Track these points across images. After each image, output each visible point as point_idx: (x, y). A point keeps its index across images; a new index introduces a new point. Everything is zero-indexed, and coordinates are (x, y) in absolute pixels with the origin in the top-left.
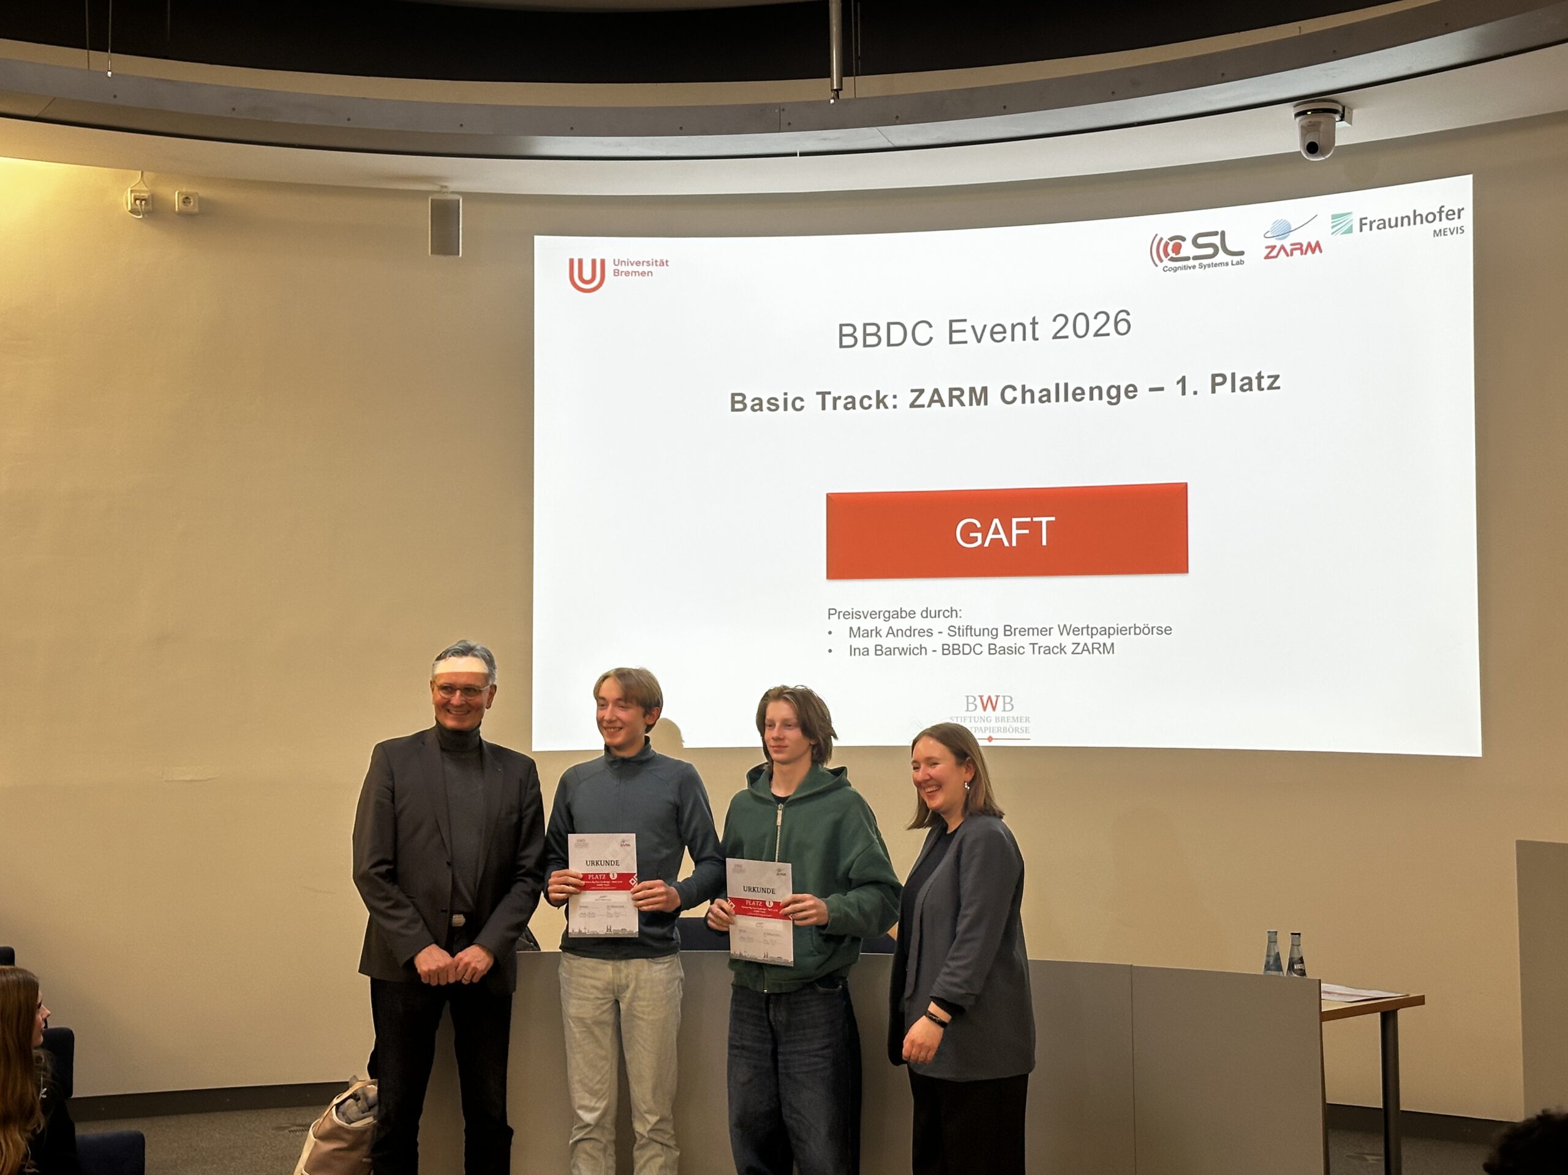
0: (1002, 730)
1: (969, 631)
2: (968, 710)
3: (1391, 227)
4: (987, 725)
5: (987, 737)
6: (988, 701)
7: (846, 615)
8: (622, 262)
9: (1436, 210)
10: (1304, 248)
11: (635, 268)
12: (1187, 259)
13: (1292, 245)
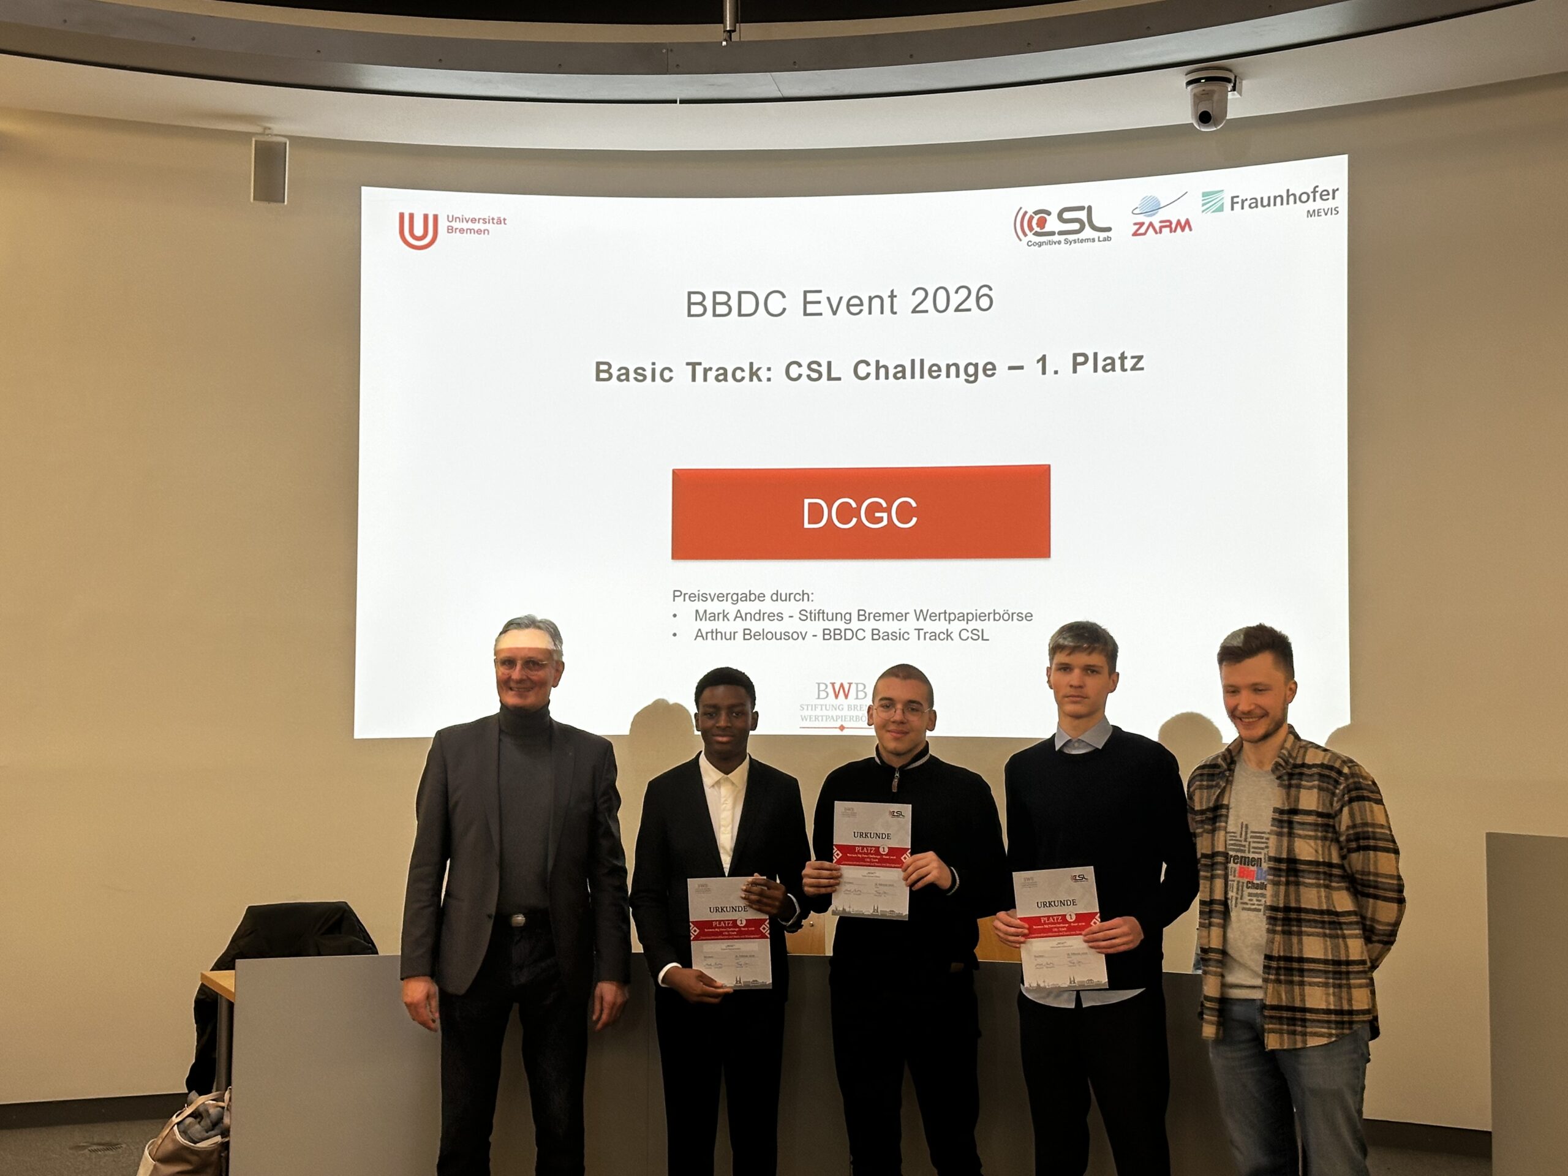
0: (854, 719)
1: (821, 615)
2: (819, 698)
3: (1263, 206)
4: (838, 713)
5: (838, 726)
6: (840, 689)
7: (692, 597)
8: (456, 218)
9: (1310, 190)
10: (1173, 226)
11: (470, 225)
13: (1161, 222)
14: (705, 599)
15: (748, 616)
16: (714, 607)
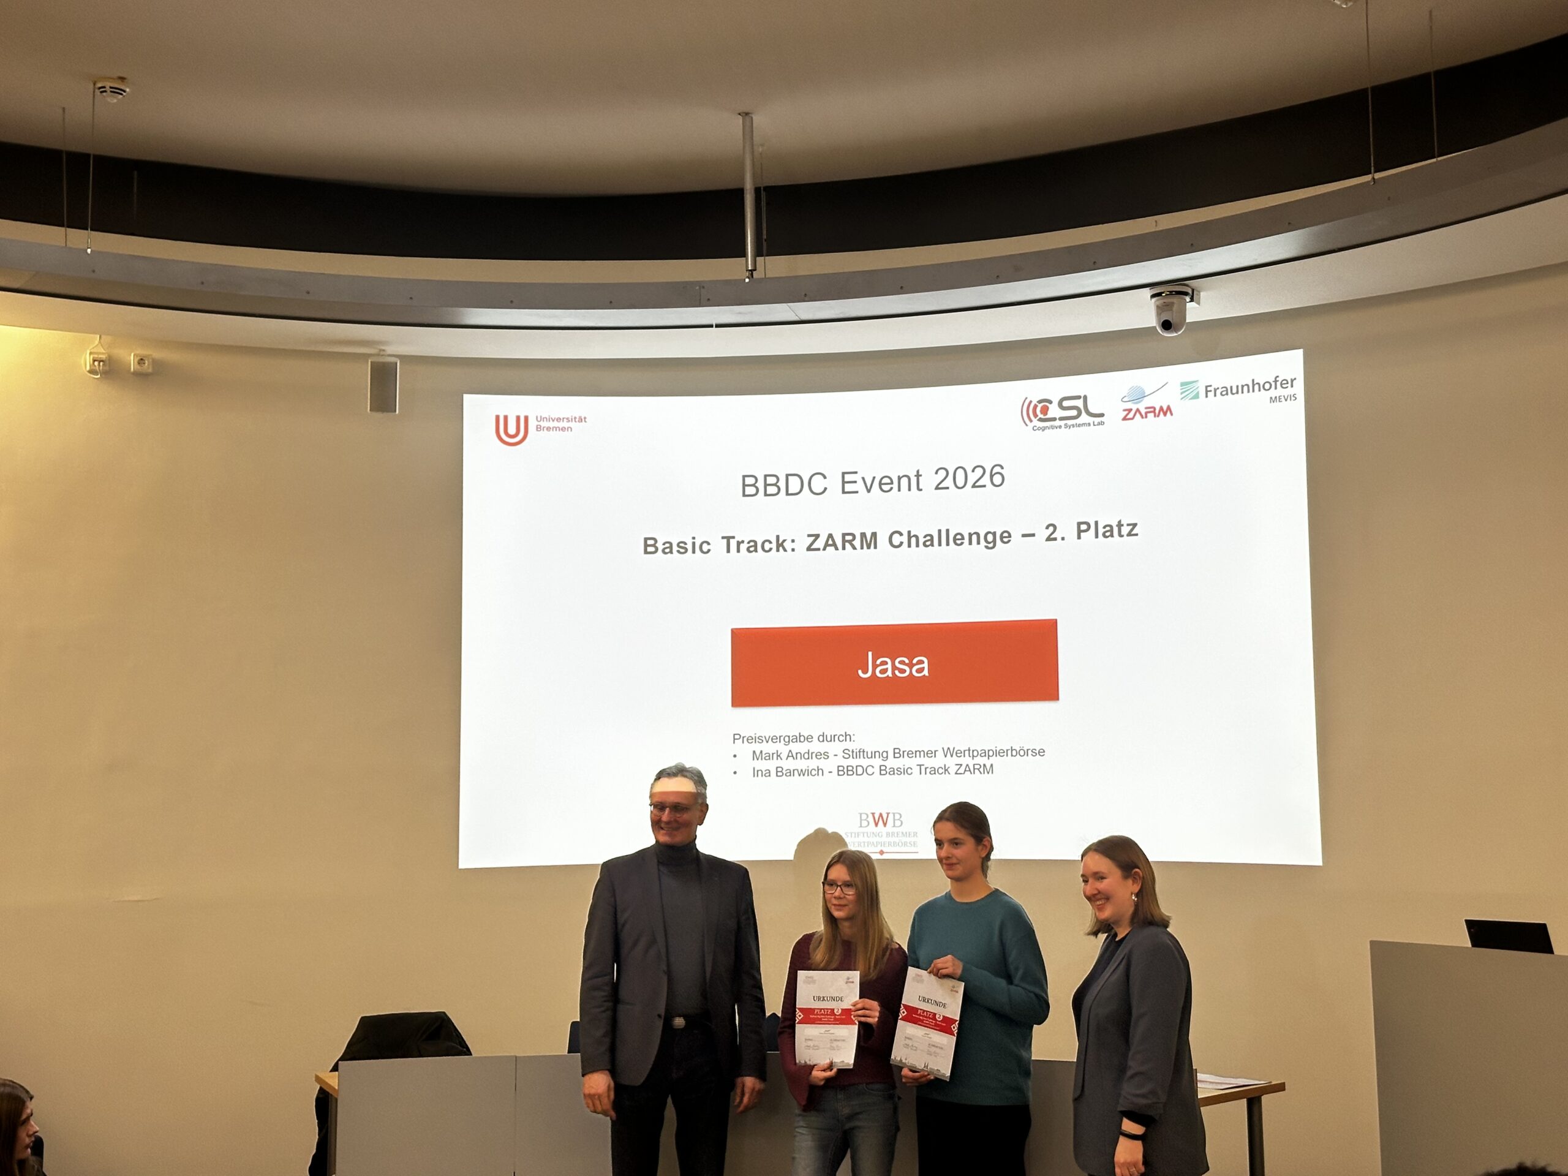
0: (892, 845)
1: (862, 753)
2: (861, 826)
3: (1233, 394)
4: (877, 839)
5: (878, 851)
6: (879, 819)
7: (750, 740)
8: (544, 418)
9: (1271, 380)
10: (1157, 412)
11: (556, 424)
12: (1054, 419)
13: (1146, 408)
14: (761, 741)
15: (799, 755)
16: (769, 748)
